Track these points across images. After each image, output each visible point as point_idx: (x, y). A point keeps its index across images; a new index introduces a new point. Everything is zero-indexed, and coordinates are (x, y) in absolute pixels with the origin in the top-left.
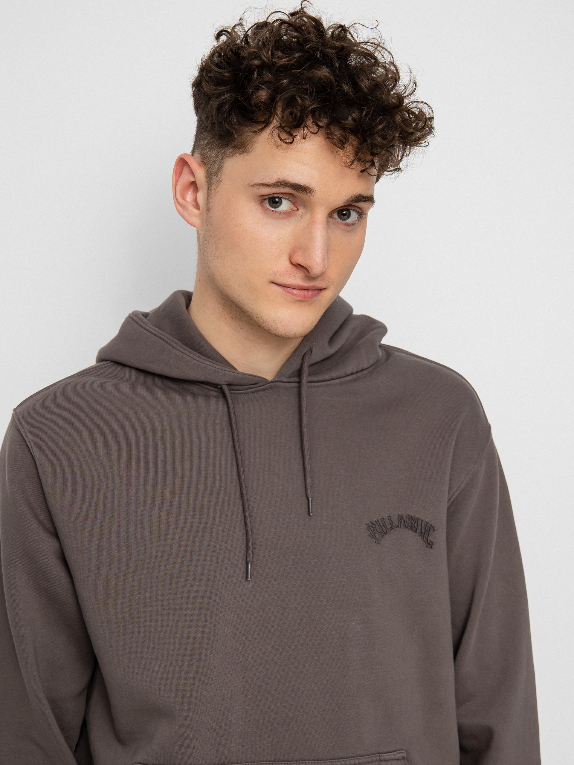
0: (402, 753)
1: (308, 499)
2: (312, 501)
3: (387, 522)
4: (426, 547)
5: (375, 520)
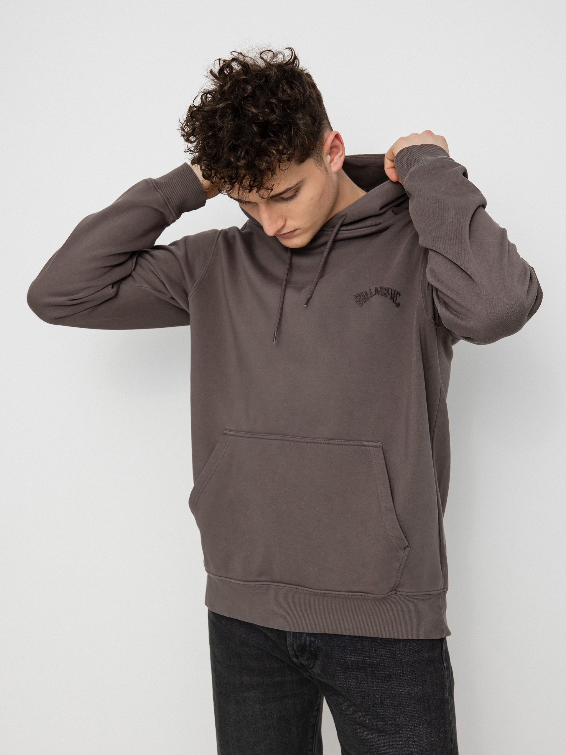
0: (378, 443)
3: (368, 292)
4: (395, 307)
5: (360, 292)
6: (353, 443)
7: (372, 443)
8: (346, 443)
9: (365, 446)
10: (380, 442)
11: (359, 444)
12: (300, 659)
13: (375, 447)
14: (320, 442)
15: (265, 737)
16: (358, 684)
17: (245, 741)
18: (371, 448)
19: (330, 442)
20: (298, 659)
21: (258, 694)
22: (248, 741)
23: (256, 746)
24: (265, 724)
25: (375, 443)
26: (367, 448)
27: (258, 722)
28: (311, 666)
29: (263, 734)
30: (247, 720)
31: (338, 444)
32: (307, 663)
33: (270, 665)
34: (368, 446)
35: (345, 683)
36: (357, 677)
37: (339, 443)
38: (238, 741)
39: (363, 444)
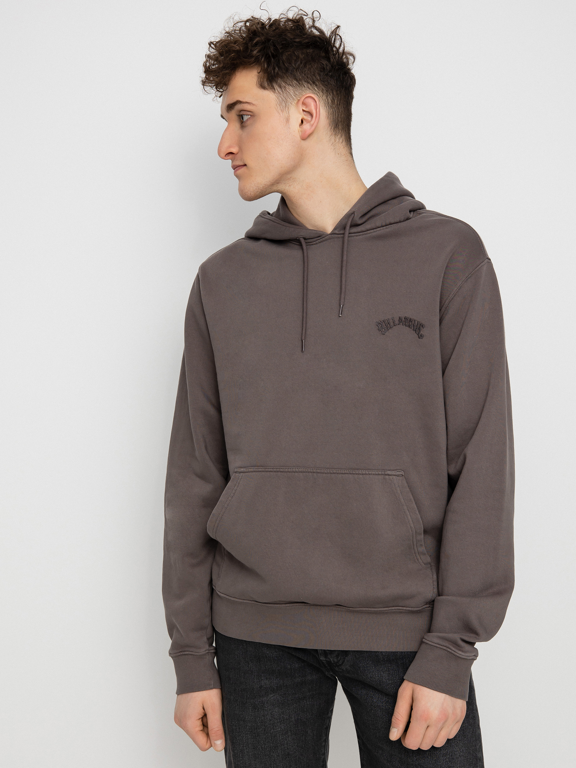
0: (401, 472)
1: (340, 306)
2: (342, 307)
3: (391, 321)
4: (418, 338)
5: (383, 319)
6: (377, 473)
7: (394, 472)
8: (370, 472)
9: (389, 475)
10: (402, 471)
11: (383, 473)
12: (329, 656)
13: (398, 476)
14: (343, 472)
15: (282, 742)
16: (390, 676)
17: (262, 748)
18: (394, 477)
19: (354, 472)
20: (326, 657)
21: (277, 697)
22: (264, 747)
23: (273, 752)
24: (283, 727)
25: (398, 472)
26: (391, 477)
27: (276, 726)
28: (341, 662)
29: (281, 738)
30: (265, 726)
31: (362, 474)
32: (336, 660)
33: (291, 665)
34: (391, 475)
35: (377, 676)
36: (388, 669)
37: (364, 472)
38: (253, 748)
39: (386, 473)
